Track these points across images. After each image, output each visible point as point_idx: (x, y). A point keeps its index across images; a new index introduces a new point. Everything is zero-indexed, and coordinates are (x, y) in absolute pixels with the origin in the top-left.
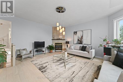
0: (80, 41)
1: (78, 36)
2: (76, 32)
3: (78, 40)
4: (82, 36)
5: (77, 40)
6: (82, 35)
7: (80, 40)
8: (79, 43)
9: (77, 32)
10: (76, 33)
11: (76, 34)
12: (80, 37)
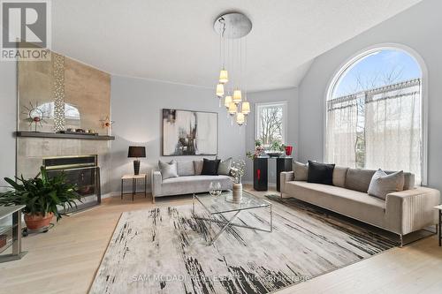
0: (187, 147)
1: (180, 129)
2: (174, 113)
3: (182, 141)
4: (195, 130)
5: (176, 141)
6: (193, 126)
7: (187, 140)
8: (185, 153)
9: (178, 113)
10: (171, 116)
11: (174, 118)
12: (189, 133)
